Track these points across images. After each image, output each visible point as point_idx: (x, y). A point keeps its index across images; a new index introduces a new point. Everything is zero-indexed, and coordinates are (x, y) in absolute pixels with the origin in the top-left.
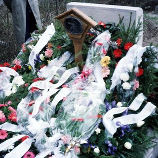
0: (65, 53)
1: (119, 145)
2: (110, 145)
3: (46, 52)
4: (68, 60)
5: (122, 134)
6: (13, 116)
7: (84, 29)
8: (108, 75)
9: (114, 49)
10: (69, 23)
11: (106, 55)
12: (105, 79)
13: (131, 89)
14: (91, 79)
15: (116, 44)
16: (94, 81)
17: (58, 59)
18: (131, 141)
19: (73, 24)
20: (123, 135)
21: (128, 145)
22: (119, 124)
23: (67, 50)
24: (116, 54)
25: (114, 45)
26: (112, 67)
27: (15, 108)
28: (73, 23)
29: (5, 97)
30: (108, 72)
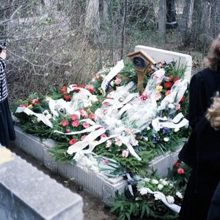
0: (130, 83)
1: (160, 139)
2: (155, 136)
3: (116, 81)
4: (132, 88)
5: (163, 132)
6: (92, 116)
7: (147, 65)
8: (160, 99)
9: (166, 82)
10: (136, 60)
11: (160, 85)
12: (157, 101)
13: (174, 109)
15: (168, 78)
17: (125, 86)
18: (169, 138)
19: (139, 61)
21: (166, 139)
23: (132, 81)
24: (167, 86)
26: (163, 94)
27: (94, 113)
30: (160, 97)
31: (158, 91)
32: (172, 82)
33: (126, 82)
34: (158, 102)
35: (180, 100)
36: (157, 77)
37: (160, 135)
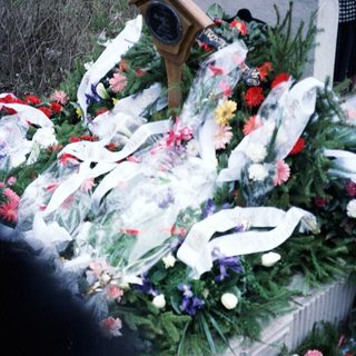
0: (152, 87)
1: (209, 298)
2: (188, 293)
3: (112, 81)
4: (155, 103)
5: (222, 275)
6: (10, 208)
7: (184, 33)
8: (226, 145)
9: (248, 87)
10: (156, 16)
11: (229, 99)
12: (219, 152)
14: (193, 149)
15: (255, 74)
16: (198, 156)
17: (134, 98)
18: (239, 293)
19: (162, 19)
20: (222, 278)
21: (230, 300)
22: (216, 252)
23: (157, 81)
24: (249, 100)
25: (251, 77)
26: (238, 128)
27: (20, 193)
28: (163, 16)
29: (11, 168)
30: (227, 137)
31: (220, 120)
32: (266, 86)
33: (136, 86)
34: (223, 153)
35: (288, 151)
36: (218, 72)
37: (208, 286)
